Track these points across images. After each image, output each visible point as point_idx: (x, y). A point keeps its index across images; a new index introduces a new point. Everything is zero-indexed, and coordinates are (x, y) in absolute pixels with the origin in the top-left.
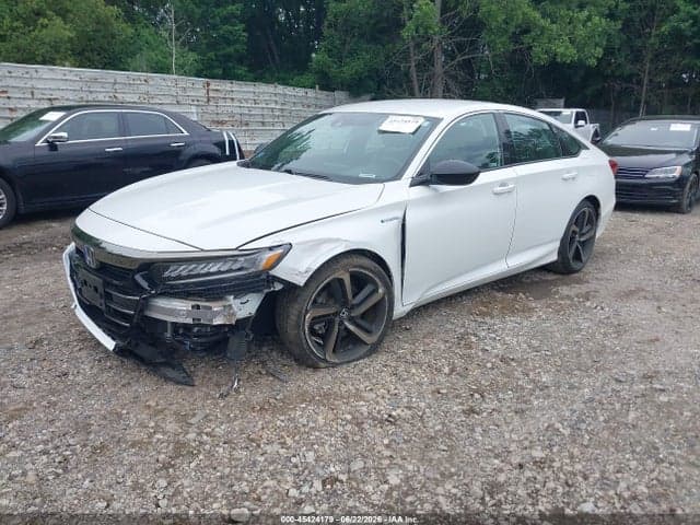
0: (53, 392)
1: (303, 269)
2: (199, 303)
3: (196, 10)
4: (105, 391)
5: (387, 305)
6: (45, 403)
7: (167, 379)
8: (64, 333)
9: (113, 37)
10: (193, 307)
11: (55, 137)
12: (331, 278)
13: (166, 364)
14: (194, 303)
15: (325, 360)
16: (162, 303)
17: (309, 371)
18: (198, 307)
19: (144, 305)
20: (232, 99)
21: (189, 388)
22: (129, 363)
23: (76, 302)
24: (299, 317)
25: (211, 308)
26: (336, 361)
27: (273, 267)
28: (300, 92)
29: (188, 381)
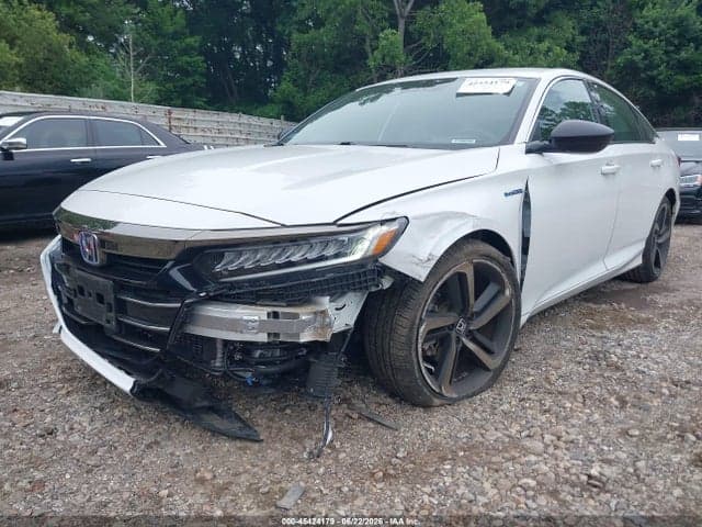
0: (34, 463)
1: (424, 256)
2: (276, 309)
3: (153, 42)
4: (120, 455)
5: (514, 312)
6: (24, 483)
7: (217, 433)
8: (40, 370)
9: (65, 66)
10: (269, 314)
11: (10, 144)
12: (451, 272)
13: (211, 410)
14: (270, 309)
15: (440, 395)
16: (216, 311)
17: (419, 412)
18: (276, 315)
19: (187, 316)
20: (195, 128)
21: (256, 446)
22: (148, 410)
23: (61, 322)
24: (411, 329)
25: (296, 316)
26: (455, 396)
27: (385, 251)
28: (265, 122)
29: (247, 435)
